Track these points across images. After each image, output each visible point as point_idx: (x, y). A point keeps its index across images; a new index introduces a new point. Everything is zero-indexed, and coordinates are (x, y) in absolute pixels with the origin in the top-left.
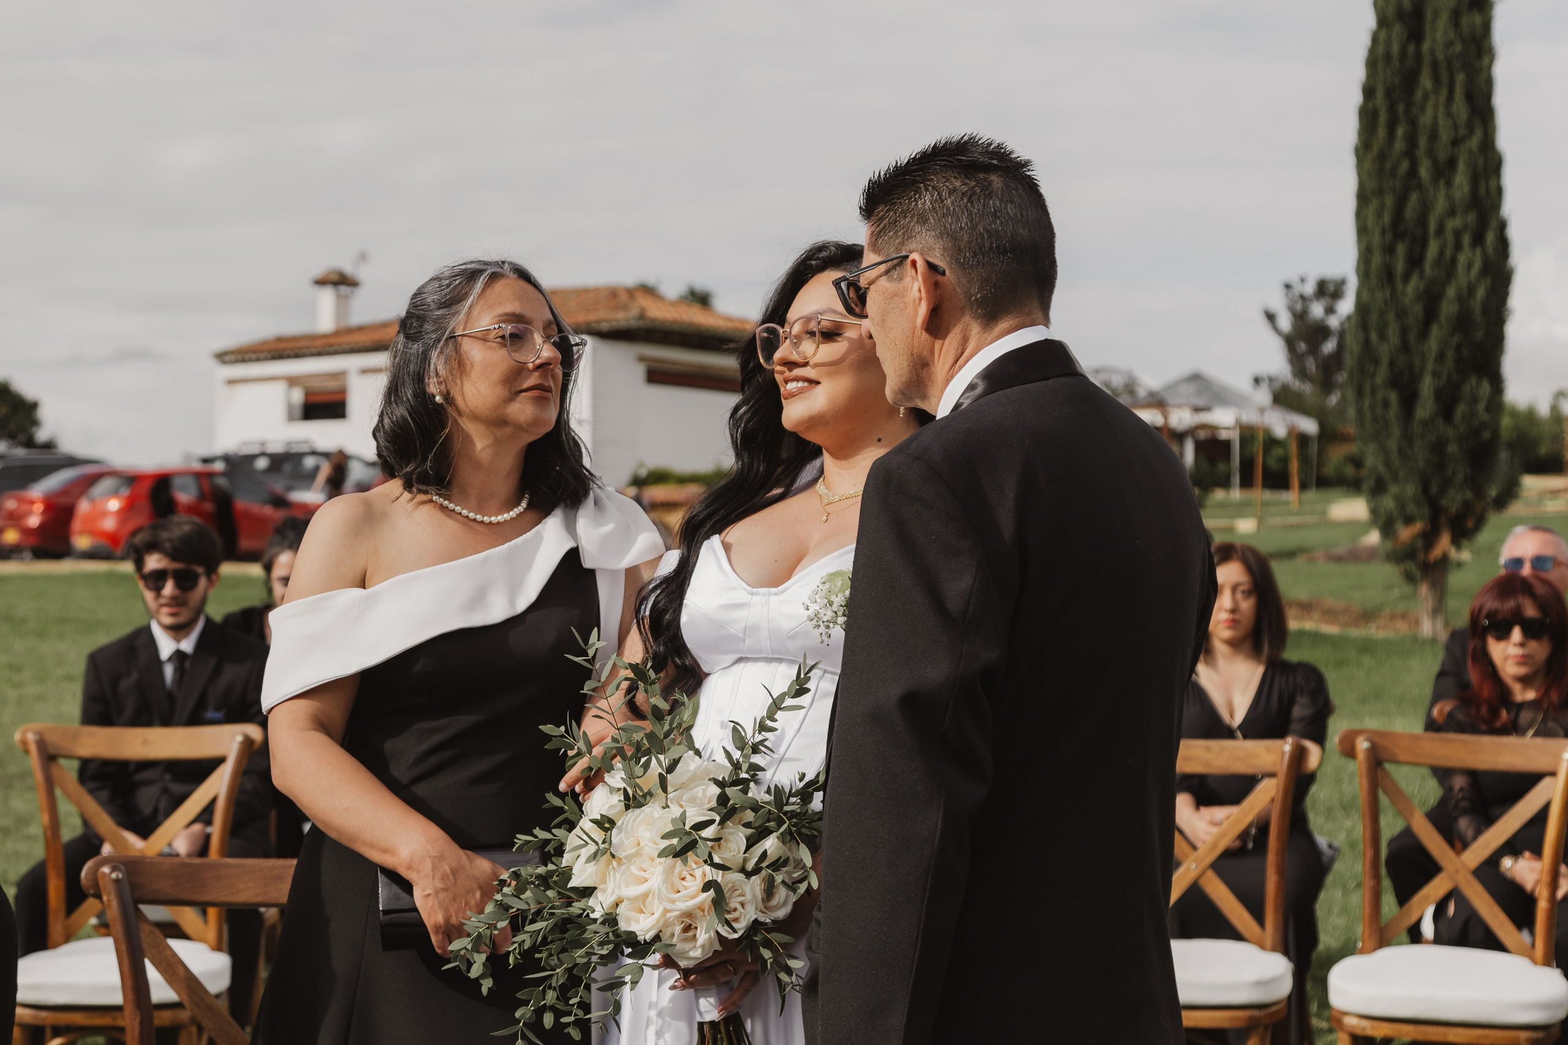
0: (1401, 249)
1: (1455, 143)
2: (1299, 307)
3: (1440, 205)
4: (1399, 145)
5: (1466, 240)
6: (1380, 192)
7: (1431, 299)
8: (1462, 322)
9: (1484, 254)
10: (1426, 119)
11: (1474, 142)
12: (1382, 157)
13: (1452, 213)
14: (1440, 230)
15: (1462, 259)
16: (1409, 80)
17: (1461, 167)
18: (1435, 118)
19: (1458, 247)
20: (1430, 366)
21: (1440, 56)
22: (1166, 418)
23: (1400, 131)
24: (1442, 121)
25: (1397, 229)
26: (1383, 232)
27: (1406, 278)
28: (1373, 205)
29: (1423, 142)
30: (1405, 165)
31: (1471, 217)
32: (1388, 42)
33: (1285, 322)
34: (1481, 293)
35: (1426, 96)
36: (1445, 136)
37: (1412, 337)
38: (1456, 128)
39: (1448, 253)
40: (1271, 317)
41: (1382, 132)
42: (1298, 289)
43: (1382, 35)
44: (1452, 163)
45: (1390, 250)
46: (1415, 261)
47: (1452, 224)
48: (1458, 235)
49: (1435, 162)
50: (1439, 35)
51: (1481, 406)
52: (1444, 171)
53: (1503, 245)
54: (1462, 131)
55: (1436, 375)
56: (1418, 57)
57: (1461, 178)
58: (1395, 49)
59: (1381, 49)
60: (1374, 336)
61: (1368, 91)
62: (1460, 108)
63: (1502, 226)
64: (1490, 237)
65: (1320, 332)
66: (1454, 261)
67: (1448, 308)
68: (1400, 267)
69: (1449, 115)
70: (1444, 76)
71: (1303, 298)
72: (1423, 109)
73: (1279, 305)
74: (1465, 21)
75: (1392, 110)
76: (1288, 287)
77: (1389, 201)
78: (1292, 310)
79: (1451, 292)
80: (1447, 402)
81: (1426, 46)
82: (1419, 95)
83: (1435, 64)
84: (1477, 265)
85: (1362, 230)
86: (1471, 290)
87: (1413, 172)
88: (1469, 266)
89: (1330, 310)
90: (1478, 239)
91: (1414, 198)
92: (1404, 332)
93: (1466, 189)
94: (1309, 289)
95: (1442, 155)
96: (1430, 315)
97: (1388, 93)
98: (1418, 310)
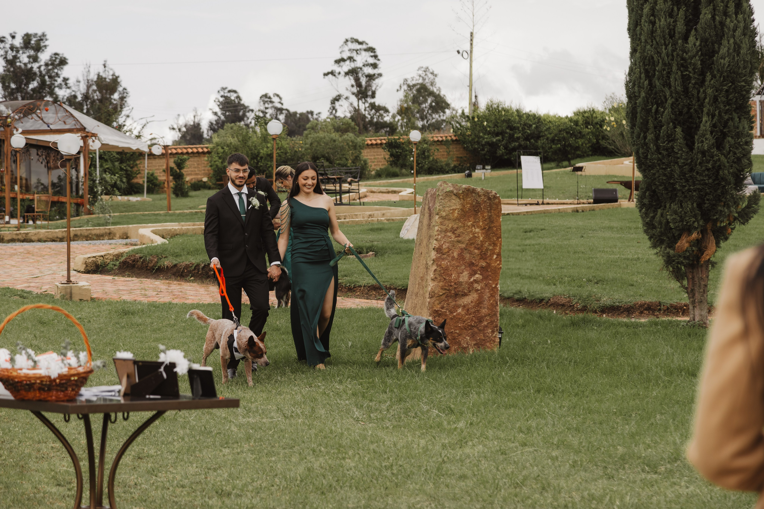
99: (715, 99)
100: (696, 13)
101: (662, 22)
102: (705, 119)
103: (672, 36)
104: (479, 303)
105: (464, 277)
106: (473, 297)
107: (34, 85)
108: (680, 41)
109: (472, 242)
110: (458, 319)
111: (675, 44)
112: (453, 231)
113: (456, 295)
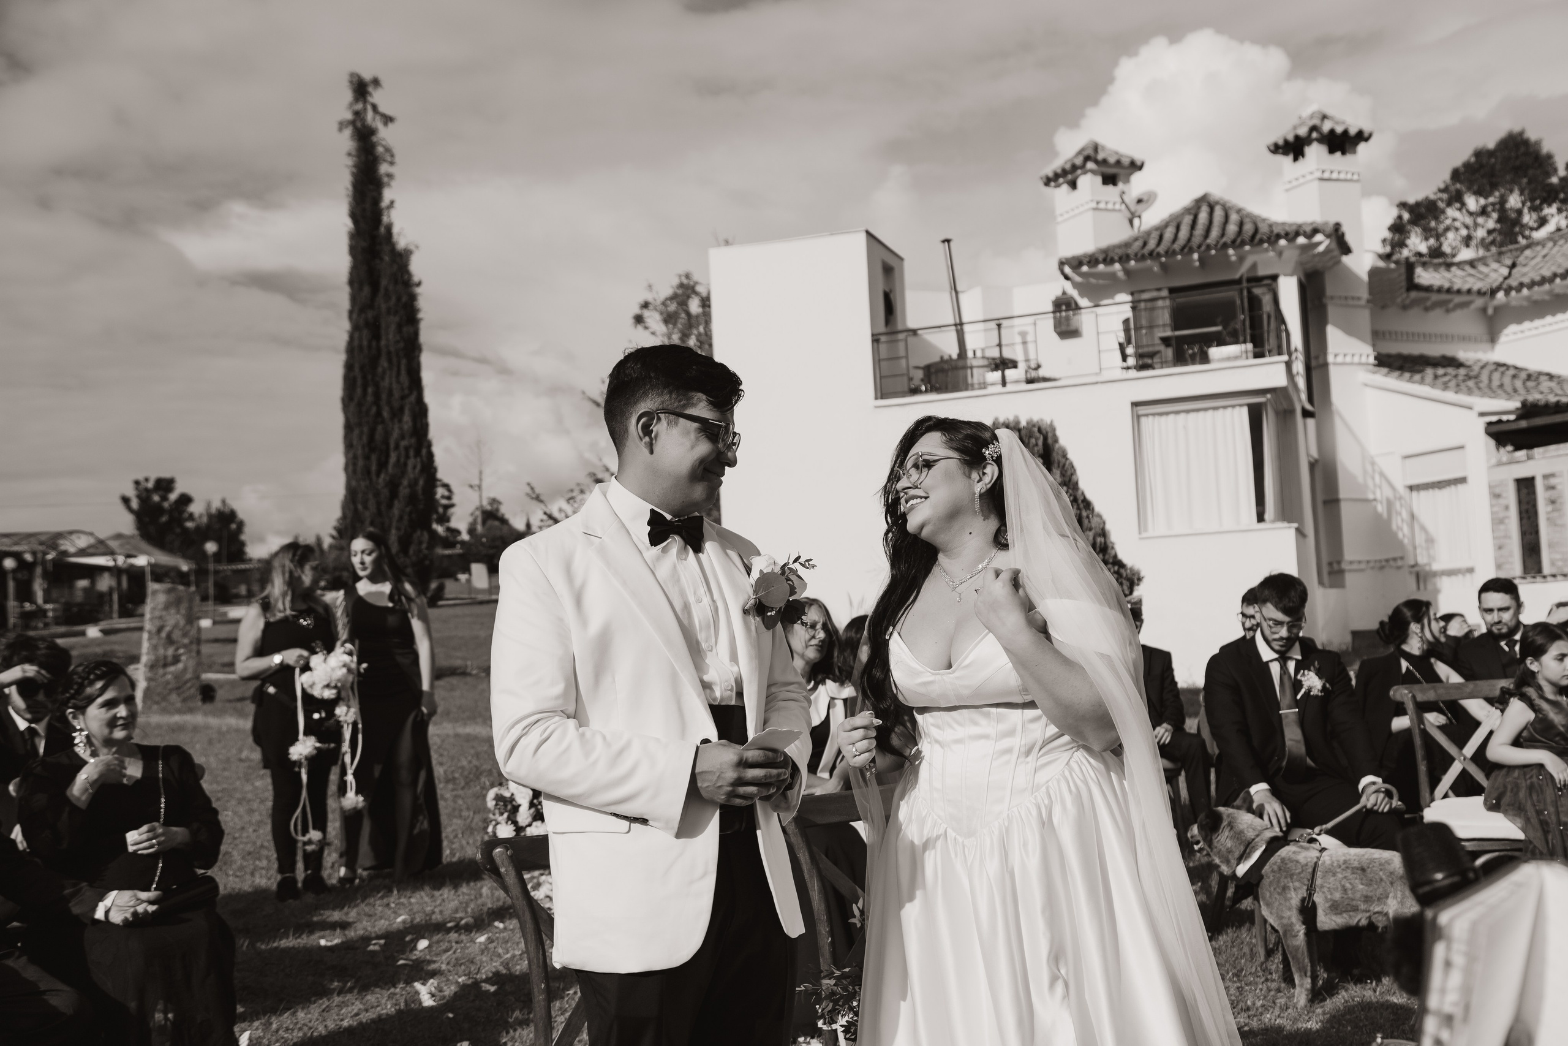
0: (374, 457)
1: (403, 398)
2: (144, 495)
3: (396, 434)
4: (370, 398)
5: (412, 453)
6: (360, 425)
7: (393, 486)
8: (412, 499)
9: (422, 461)
10: (386, 383)
11: (413, 398)
12: (360, 405)
13: (403, 437)
14: (397, 447)
15: (411, 462)
16: (374, 361)
17: (407, 412)
18: (391, 384)
19: (407, 457)
20: (394, 524)
21: (392, 349)
22: (115, 560)
23: (370, 390)
24: (395, 386)
25: (371, 446)
26: (363, 447)
27: (378, 475)
28: (356, 432)
29: (384, 396)
30: (374, 410)
31: (413, 440)
32: (360, 339)
33: (135, 504)
34: (421, 482)
35: (384, 372)
36: (397, 394)
37: (383, 508)
38: (402, 389)
39: (402, 460)
40: (126, 500)
41: (359, 391)
42: (144, 484)
43: (356, 335)
44: (401, 409)
45: (367, 458)
46: (382, 465)
47: (404, 443)
48: (407, 449)
49: (392, 408)
50: (391, 336)
51: (424, 546)
52: (397, 414)
53: (431, 456)
54: (406, 392)
55: (398, 529)
56: (379, 349)
57: (407, 418)
58: (365, 343)
59: (356, 343)
60: (360, 507)
61: (349, 367)
62: (404, 379)
63: (429, 445)
64: (424, 451)
65: (158, 509)
66: (405, 464)
67: (404, 491)
68: (374, 468)
69: (398, 382)
70: (395, 360)
71: (147, 490)
72: (383, 378)
73: (131, 492)
74: (405, 329)
75: (364, 377)
76: (137, 483)
77: (366, 429)
78: (139, 497)
79: (405, 482)
80: (405, 543)
81: (383, 343)
82: (380, 370)
83: (389, 353)
84: (419, 467)
85: (349, 445)
86: (416, 481)
87: (379, 414)
88: (414, 467)
89: (164, 498)
90: (418, 453)
91: (380, 428)
92: (378, 504)
93: (410, 424)
94: (150, 485)
95: (396, 404)
96: (394, 495)
97: (362, 368)
98: (385, 493)
99: (401, 518)
100: (388, 456)
101: (361, 463)
102: (394, 531)
103: (369, 472)
104: (185, 669)
105: (170, 652)
106: (180, 666)
107: (164, 519)
108: (374, 477)
109: (176, 626)
110: (168, 683)
111: (371, 480)
112: (161, 618)
113: (165, 665)
